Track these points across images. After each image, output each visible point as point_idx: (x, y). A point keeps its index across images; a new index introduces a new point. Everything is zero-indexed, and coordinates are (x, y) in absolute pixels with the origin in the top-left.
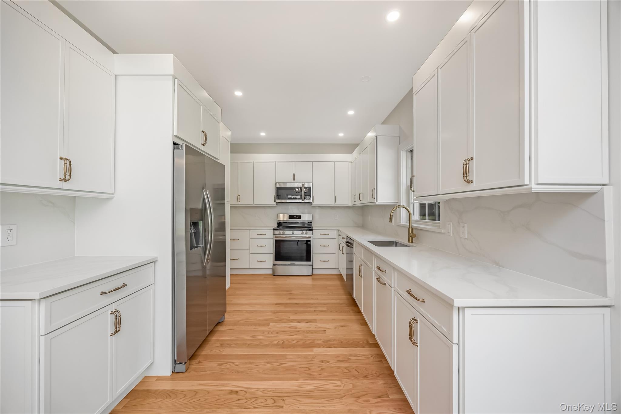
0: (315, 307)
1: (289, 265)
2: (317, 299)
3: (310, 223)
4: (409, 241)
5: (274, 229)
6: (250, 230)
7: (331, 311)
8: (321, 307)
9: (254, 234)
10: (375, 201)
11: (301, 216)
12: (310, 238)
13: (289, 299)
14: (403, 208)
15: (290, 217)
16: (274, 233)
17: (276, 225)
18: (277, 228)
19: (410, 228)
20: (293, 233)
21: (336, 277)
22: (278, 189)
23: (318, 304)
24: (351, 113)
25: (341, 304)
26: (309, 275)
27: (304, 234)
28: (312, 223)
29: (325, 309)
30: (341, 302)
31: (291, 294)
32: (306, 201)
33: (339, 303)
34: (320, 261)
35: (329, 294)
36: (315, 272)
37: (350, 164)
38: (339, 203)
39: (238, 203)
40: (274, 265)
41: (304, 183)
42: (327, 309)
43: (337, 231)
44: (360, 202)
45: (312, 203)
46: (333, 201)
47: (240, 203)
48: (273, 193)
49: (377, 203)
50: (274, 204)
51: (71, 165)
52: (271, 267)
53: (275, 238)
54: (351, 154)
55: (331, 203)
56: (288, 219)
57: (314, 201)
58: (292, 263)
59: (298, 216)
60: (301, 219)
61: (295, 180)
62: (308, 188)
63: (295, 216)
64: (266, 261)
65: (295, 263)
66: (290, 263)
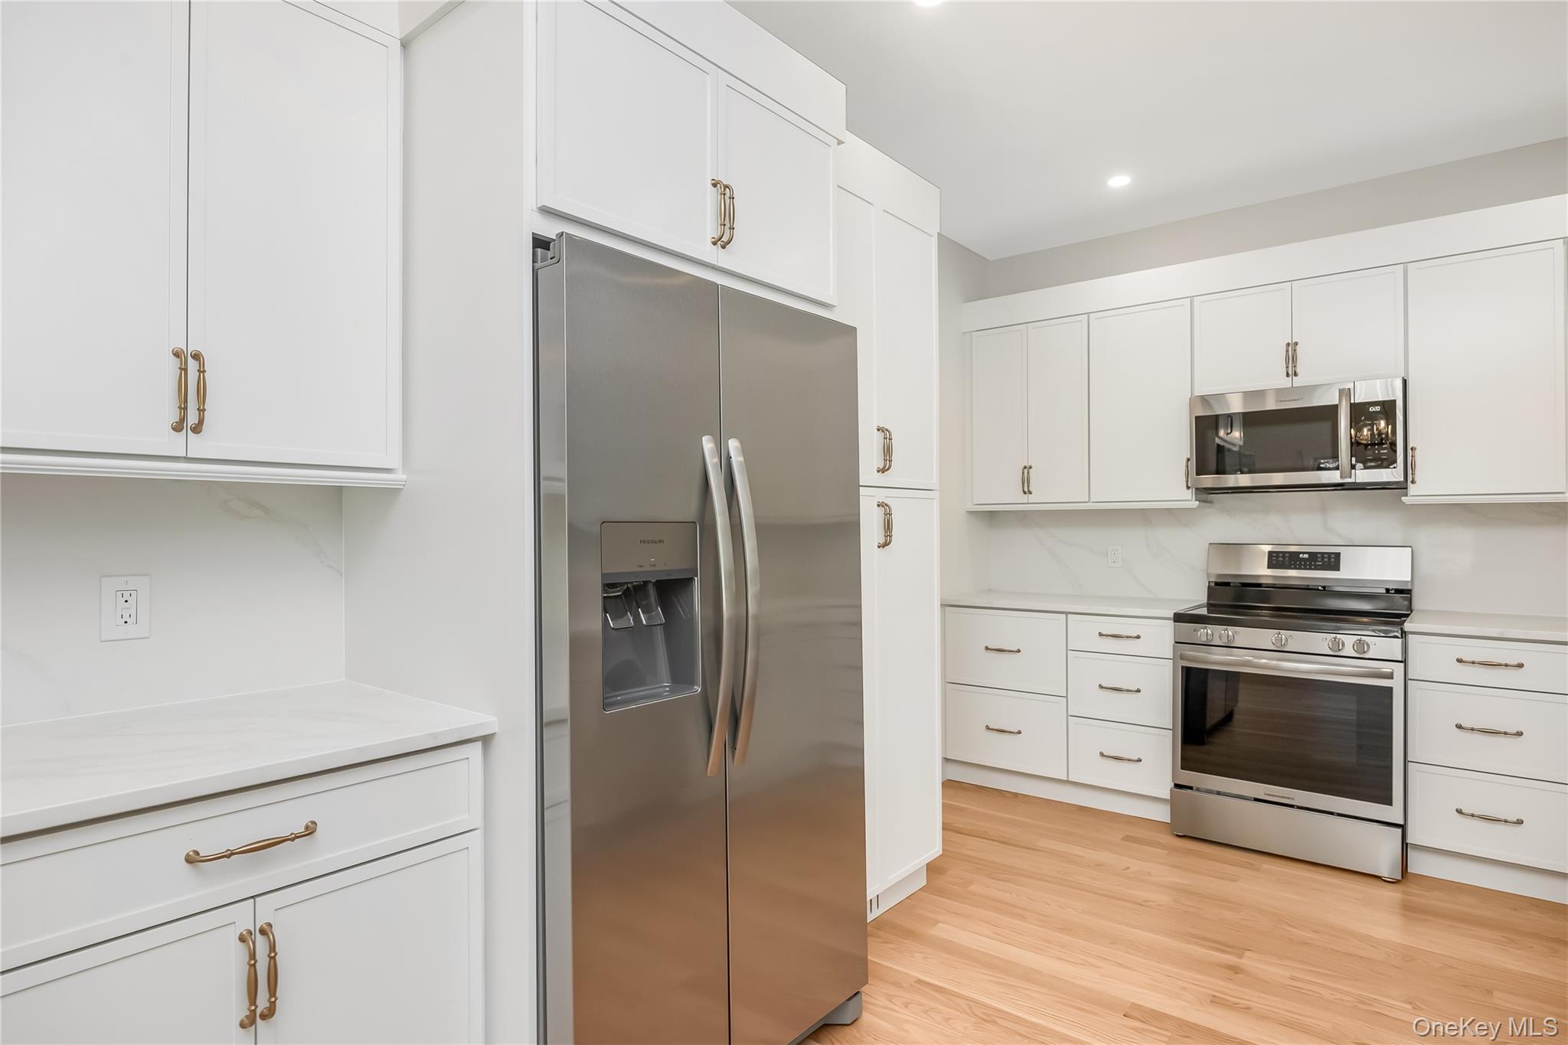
1: (1256, 800)
3: (1398, 591)
5: (1179, 618)
6: (1067, 613)
9: (1085, 632)
11: (1338, 555)
12: (1390, 676)
15: (1275, 560)
16: (1182, 634)
17: (1195, 597)
18: (1204, 611)
22: (1206, 425)
26: (1382, 878)
27: (1349, 651)
28: (1409, 592)
32: (1362, 475)
36: (1422, 868)
39: (1024, 498)
40: (1177, 786)
41: (1351, 386)
45: (1402, 487)
47: (1032, 498)
48: (1181, 445)
50: (1187, 499)
51: (204, 371)
52: (1164, 790)
53: (1182, 659)
56: (1269, 567)
57: (1416, 479)
58: (1276, 796)
59: (1319, 555)
60: (1339, 570)
61: (1296, 374)
62: (1378, 408)
63: (1306, 556)
64: (1141, 761)
65: (1293, 799)
66: (1266, 794)
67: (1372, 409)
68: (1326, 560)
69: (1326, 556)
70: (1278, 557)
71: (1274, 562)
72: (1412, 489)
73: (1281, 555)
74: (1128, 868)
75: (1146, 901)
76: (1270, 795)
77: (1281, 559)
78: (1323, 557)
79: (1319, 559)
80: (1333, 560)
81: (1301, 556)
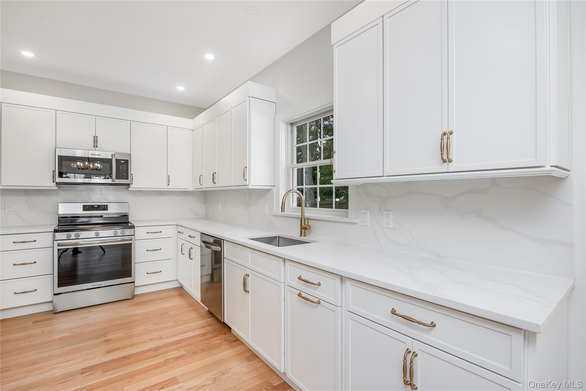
0: (164, 353)
1: (88, 289)
2: (161, 338)
3: (124, 216)
4: (301, 235)
5: (54, 231)
7: (194, 353)
8: (174, 350)
10: (248, 184)
11: (107, 206)
12: (131, 240)
13: (108, 352)
14: (295, 193)
15: (85, 208)
16: (54, 237)
17: (55, 224)
18: (59, 228)
19: (302, 218)
20: (97, 234)
21: (174, 293)
22: (61, 159)
23: (166, 345)
24: (209, 57)
25: (204, 335)
26: (128, 299)
27: (119, 234)
28: (129, 216)
29: (182, 352)
30: (201, 331)
31: (108, 341)
32: (118, 181)
33: (200, 334)
34: (147, 273)
35: (176, 323)
36: (138, 291)
37: (191, 132)
38: (175, 185)
40: (55, 295)
41: (115, 153)
42: (186, 351)
43: (175, 226)
44: (213, 185)
45: (128, 185)
46: (166, 184)
48: (52, 166)
49: (250, 187)
50: (53, 186)
53: (57, 246)
54: (192, 119)
55: (162, 186)
56: (83, 210)
57: (133, 183)
58: (96, 286)
59: (101, 206)
60: (108, 210)
61: (97, 147)
62: (123, 162)
63: (97, 206)
64: (37, 290)
65: (102, 285)
66: (92, 286)
67: (122, 162)
68: (103, 207)
69: (103, 206)
70: (86, 207)
71: (85, 209)
72: (132, 186)
73: (88, 206)
74: (44, 331)
75: (61, 338)
76: (94, 286)
77: (88, 207)
78: (102, 207)
79: (101, 207)
80: (105, 207)
81: (95, 206)
